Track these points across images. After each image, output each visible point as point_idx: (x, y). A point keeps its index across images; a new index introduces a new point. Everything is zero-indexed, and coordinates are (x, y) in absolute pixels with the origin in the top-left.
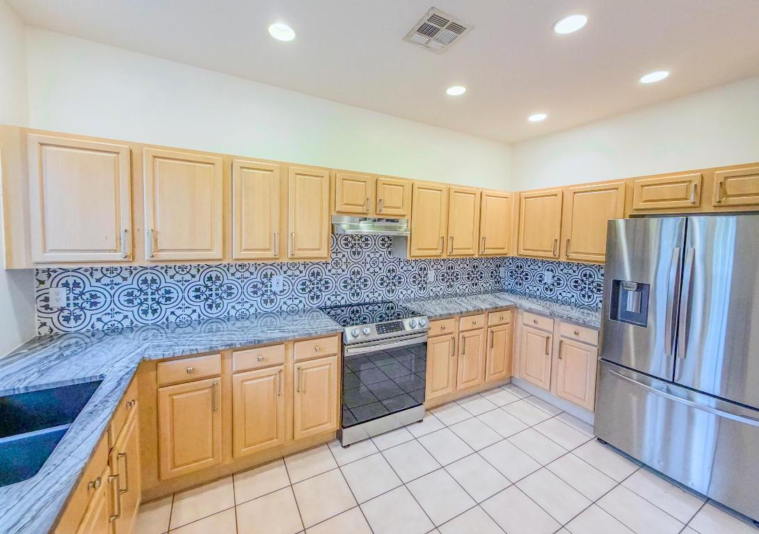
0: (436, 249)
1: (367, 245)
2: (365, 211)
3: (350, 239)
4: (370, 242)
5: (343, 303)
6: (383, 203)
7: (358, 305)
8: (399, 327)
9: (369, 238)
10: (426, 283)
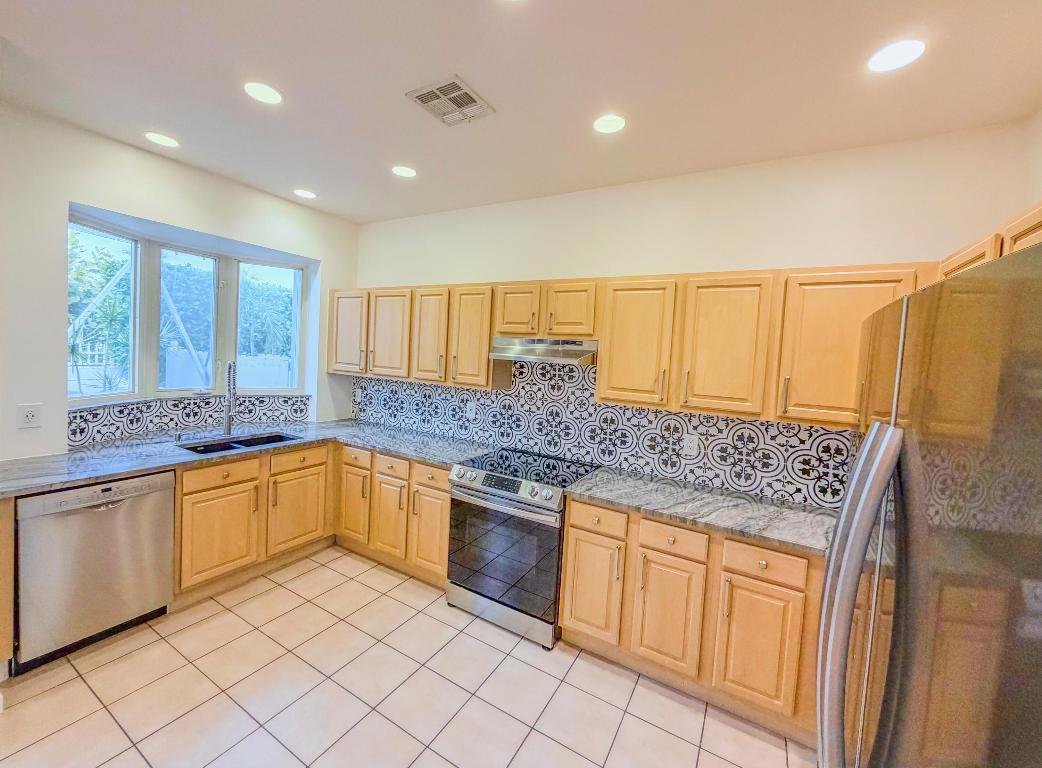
0: (653, 392)
1: (571, 377)
2: (530, 331)
3: (548, 368)
4: (575, 374)
5: (536, 450)
6: (556, 318)
7: (556, 458)
8: (514, 487)
9: (575, 369)
10: (678, 455)
